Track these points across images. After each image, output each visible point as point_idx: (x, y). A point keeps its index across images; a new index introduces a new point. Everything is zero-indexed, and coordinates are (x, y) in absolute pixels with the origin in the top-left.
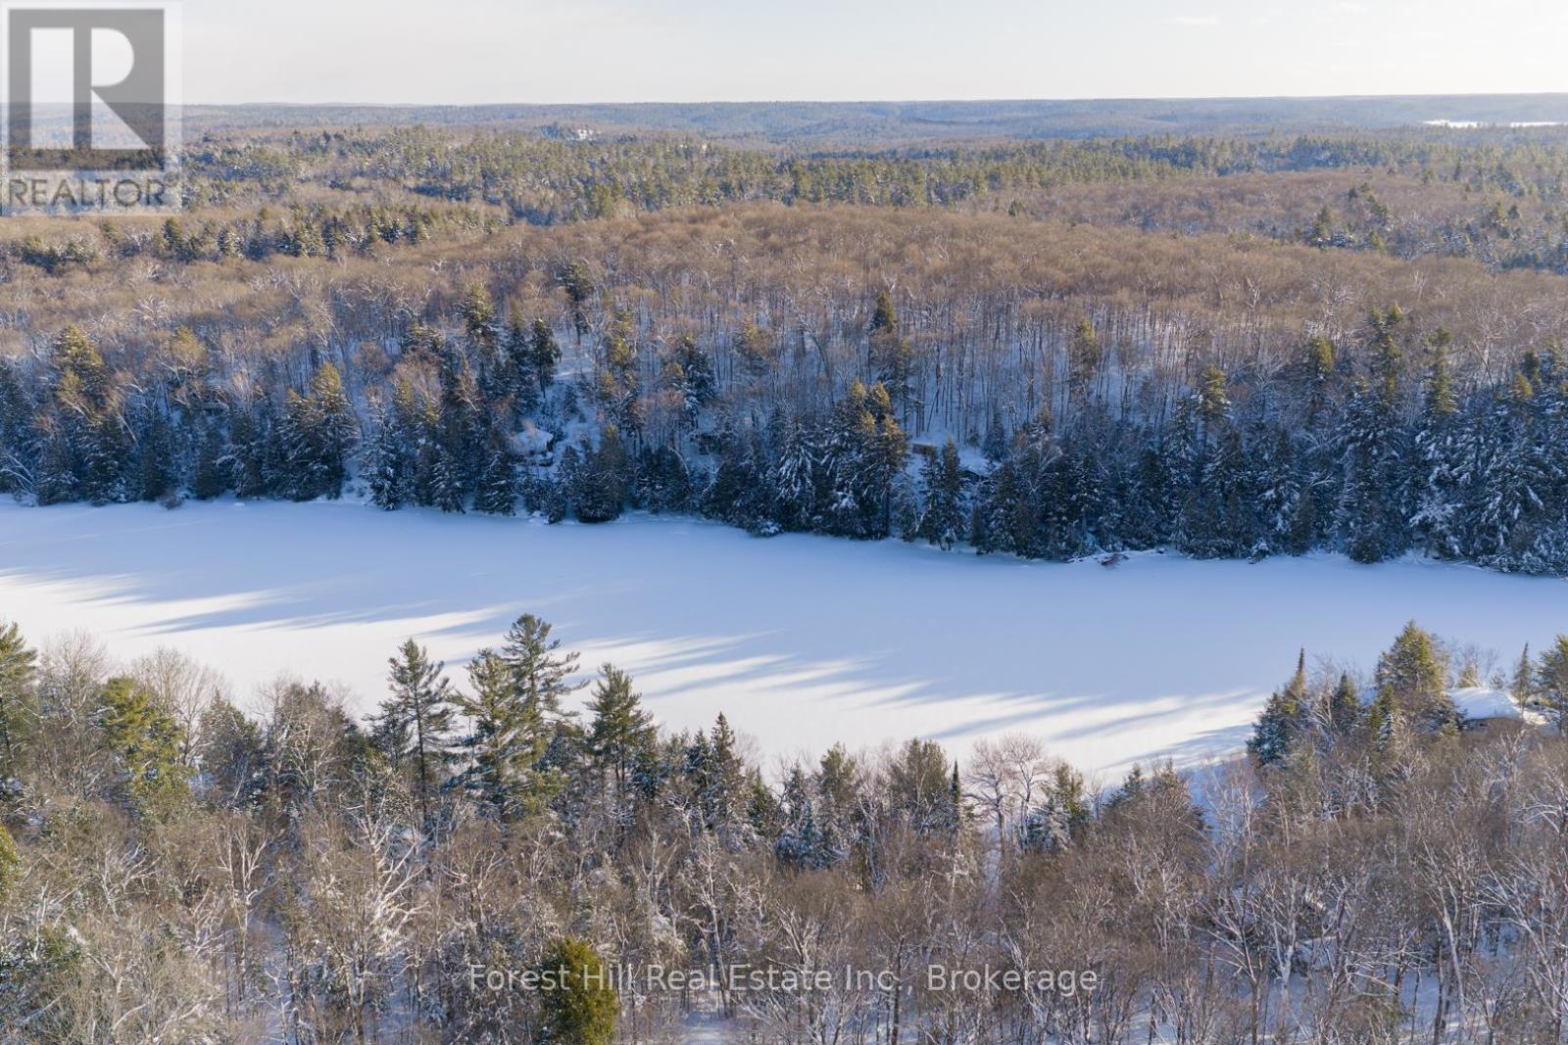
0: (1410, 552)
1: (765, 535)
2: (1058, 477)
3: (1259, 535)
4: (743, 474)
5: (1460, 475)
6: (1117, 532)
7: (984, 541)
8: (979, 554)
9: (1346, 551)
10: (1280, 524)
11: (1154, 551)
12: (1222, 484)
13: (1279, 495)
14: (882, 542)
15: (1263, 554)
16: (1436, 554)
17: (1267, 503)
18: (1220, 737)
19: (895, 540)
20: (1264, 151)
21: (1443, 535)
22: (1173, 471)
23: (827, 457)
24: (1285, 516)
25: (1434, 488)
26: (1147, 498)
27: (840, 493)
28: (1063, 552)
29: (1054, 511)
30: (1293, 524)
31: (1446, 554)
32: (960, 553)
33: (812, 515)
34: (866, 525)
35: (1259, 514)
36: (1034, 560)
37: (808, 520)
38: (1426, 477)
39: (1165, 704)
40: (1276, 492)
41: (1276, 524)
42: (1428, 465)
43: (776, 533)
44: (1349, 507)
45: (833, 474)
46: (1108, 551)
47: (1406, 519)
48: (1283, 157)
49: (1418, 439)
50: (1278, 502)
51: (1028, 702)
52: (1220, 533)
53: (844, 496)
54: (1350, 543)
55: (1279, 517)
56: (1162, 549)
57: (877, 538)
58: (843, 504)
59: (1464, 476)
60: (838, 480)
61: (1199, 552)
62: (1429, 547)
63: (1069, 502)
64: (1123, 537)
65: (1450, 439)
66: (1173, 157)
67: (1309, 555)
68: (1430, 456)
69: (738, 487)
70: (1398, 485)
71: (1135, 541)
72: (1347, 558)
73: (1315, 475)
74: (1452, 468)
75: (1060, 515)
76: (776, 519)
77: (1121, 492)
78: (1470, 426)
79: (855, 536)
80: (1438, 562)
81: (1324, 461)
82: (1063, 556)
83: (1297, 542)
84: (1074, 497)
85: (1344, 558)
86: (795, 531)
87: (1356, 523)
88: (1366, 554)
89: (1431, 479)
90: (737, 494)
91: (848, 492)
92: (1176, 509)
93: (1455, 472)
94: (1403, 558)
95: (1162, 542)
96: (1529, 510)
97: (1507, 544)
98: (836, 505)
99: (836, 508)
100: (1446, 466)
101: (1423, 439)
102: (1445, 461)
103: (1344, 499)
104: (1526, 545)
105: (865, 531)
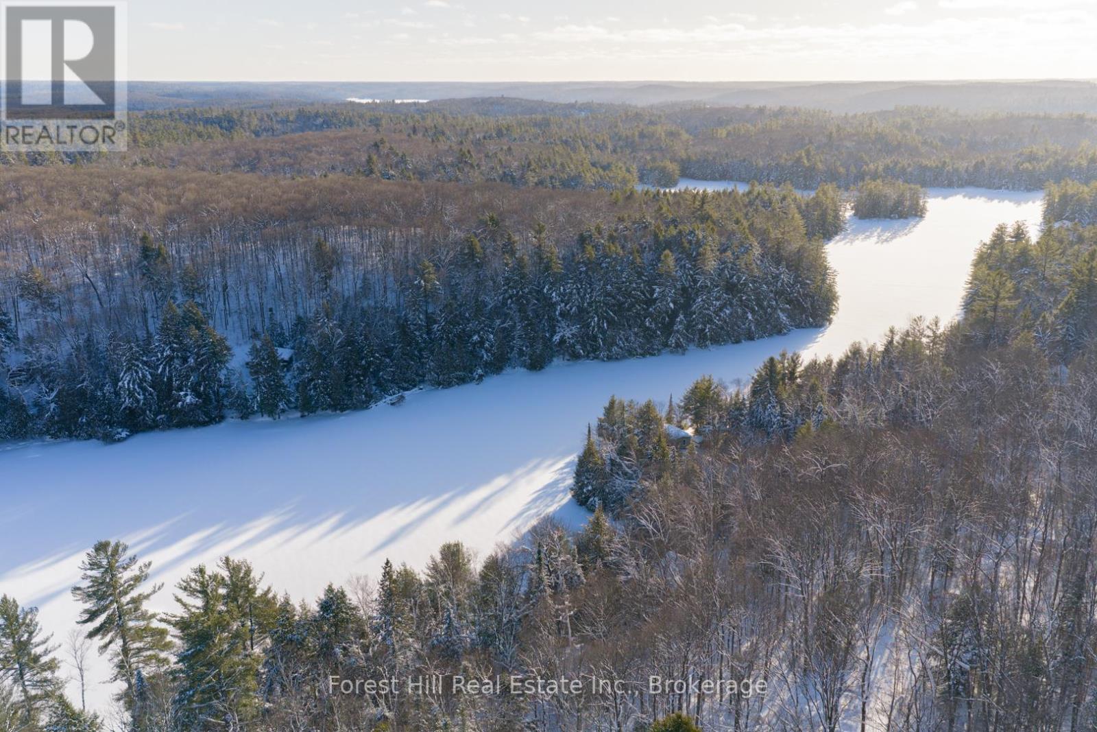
0: (555, 359)
1: (120, 440)
2: (351, 351)
3: (476, 366)
4: (82, 393)
5: (571, 309)
6: (392, 381)
7: (308, 407)
8: (303, 416)
9: (524, 365)
10: (485, 356)
11: (416, 389)
12: (448, 336)
13: (482, 338)
14: (223, 424)
15: (481, 377)
16: (568, 358)
17: (474, 344)
18: (548, 492)
19: (232, 420)
20: (279, 119)
21: (573, 346)
22: (417, 333)
23: (161, 367)
24: (487, 351)
25: (560, 319)
26: (406, 354)
27: (182, 393)
28: (364, 402)
29: (352, 374)
30: (493, 355)
31: (575, 356)
32: (288, 419)
33: (156, 415)
34: (206, 414)
35: (471, 352)
36: (344, 413)
37: (154, 420)
38: (555, 312)
39: (500, 481)
40: (479, 336)
41: (483, 357)
42: (553, 305)
43: (128, 436)
44: (520, 337)
45: (170, 379)
46: (391, 395)
47: (550, 339)
48: (292, 122)
49: (545, 291)
50: (482, 343)
51: (419, 507)
52: (456, 369)
53: (186, 395)
54: (525, 360)
55: (483, 352)
56: (421, 387)
57: (216, 423)
58: (188, 401)
59: (574, 309)
60: (175, 384)
61: (447, 384)
62: (563, 354)
63: (361, 366)
64: (397, 383)
65: (562, 288)
66: (217, 122)
67: (504, 372)
68: (554, 300)
69: (81, 406)
70: (541, 320)
71: (405, 385)
72: (525, 370)
73: (498, 322)
74: (566, 305)
75: (358, 376)
76: (123, 425)
77: (388, 352)
78: (571, 279)
79: (198, 424)
80: (571, 363)
81: (499, 311)
82: (364, 405)
83: (497, 366)
84: (363, 362)
85: (523, 370)
86: (143, 431)
87: (527, 347)
88: (536, 365)
89: (557, 313)
90: (80, 412)
91: (186, 391)
92: (426, 358)
93: (568, 307)
94: (553, 363)
95: (422, 381)
96: (611, 322)
97: (604, 344)
98: (180, 403)
99: (182, 406)
100: (563, 305)
101: (548, 290)
102: (562, 301)
103: (517, 333)
104: (614, 343)
105: (207, 419)
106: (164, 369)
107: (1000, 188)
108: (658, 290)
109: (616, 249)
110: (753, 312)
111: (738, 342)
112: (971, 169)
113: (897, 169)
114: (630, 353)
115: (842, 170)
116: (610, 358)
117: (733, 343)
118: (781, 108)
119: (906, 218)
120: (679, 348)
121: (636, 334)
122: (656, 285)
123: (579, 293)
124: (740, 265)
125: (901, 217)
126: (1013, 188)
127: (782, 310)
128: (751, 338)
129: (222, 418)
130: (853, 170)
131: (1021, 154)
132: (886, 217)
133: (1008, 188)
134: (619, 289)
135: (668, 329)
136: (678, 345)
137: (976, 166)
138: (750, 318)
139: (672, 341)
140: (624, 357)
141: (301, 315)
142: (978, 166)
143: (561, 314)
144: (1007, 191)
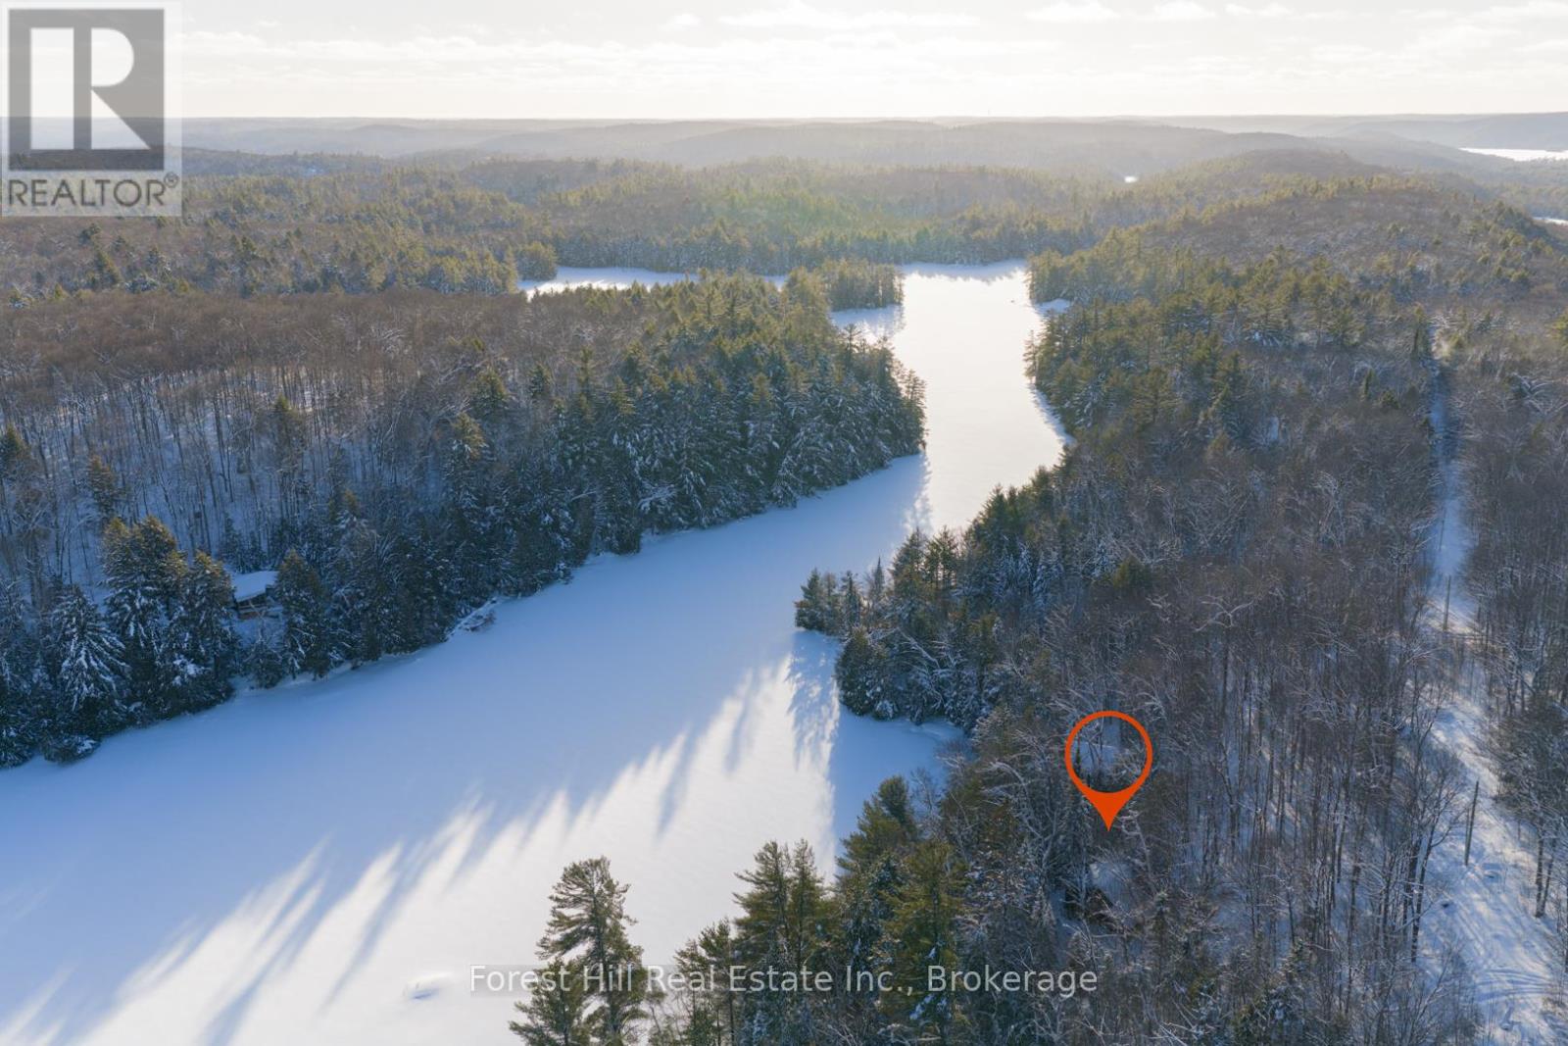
1: (82, 756)
2: (411, 559)
3: (556, 558)
5: (653, 463)
8: (354, 668)
9: (610, 548)
10: (562, 543)
11: (488, 603)
12: (513, 521)
13: (555, 517)
15: (566, 573)
23: (131, 625)
24: (564, 534)
25: (642, 479)
28: (438, 632)
29: (419, 593)
30: (572, 539)
33: (131, 704)
34: (211, 690)
35: (546, 540)
37: (126, 714)
38: (633, 470)
40: (551, 516)
41: (560, 544)
42: (630, 461)
46: (463, 617)
47: (635, 508)
49: (616, 440)
50: (555, 526)
53: (184, 664)
54: (611, 541)
55: (559, 537)
56: (495, 599)
57: (224, 700)
58: (186, 673)
59: (656, 463)
61: (529, 590)
62: (651, 526)
64: (465, 598)
65: (638, 435)
67: (587, 562)
68: (630, 453)
70: (619, 483)
71: (475, 599)
74: (645, 459)
76: (83, 730)
79: (201, 707)
82: (437, 638)
83: (579, 554)
85: (610, 556)
86: (113, 733)
88: (627, 545)
89: (636, 471)
91: (180, 658)
93: (648, 461)
96: (707, 475)
97: (703, 505)
98: (177, 678)
99: (183, 682)
100: (641, 459)
101: (619, 439)
102: (639, 455)
103: (597, 505)
104: (715, 504)
105: (213, 697)
106: (136, 627)
107: (953, 262)
108: (752, 426)
109: (686, 374)
110: (854, 442)
111: (843, 483)
112: (914, 241)
113: (835, 244)
114: (735, 514)
115: (773, 247)
116: (713, 524)
117: (838, 485)
118: (617, 162)
119: (884, 306)
120: (786, 501)
121: (737, 488)
122: (749, 419)
123: (661, 441)
124: (830, 384)
125: (878, 306)
126: (969, 262)
127: (881, 437)
128: (855, 477)
129: (230, 692)
130: (786, 246)
131: (962, 219)
132: (861, 307)
133: (962, 262)
134: (711, 429)
135: (770, 474)
136: (787, 496)
137: (918, 236)
138: (853, 450)
139: (777, 491)
140: (727, 520)
141: (285, 517)
142: (922, 236)
143: (642, 473)
144: (961, 266)
